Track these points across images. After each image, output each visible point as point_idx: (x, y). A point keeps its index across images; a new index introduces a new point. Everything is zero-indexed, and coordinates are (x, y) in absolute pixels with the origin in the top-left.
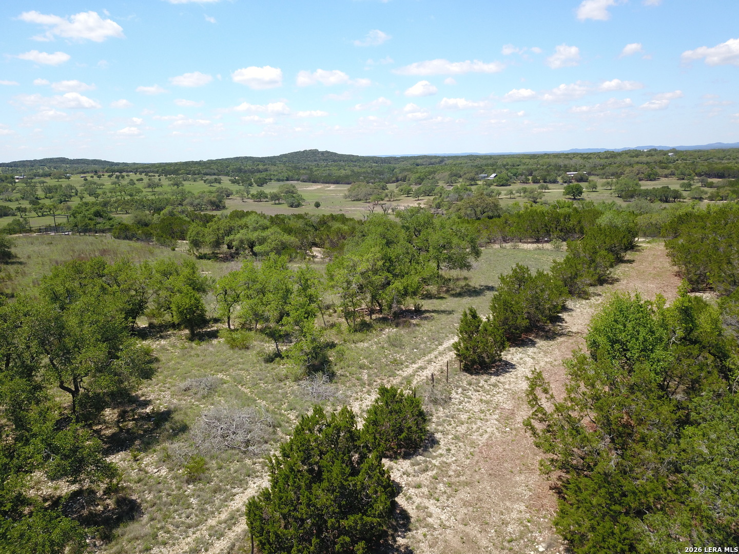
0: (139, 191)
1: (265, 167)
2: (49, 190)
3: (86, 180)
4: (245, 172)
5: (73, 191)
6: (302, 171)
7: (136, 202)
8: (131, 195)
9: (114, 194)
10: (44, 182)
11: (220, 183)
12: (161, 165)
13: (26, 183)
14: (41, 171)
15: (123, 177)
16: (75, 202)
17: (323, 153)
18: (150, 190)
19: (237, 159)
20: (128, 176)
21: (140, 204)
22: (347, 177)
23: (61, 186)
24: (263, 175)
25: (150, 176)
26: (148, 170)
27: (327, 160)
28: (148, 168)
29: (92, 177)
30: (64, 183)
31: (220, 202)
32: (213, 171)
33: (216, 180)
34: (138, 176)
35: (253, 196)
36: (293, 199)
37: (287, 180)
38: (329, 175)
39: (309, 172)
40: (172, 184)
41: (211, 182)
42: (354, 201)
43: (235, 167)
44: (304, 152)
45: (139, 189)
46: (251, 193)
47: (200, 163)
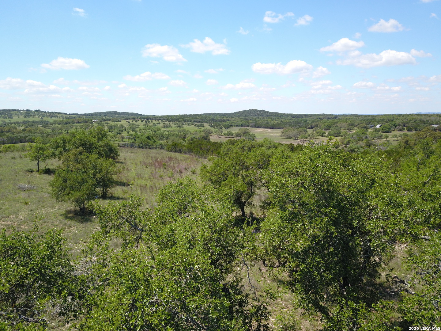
0: (159, 129)
1: (228, 118)
2: (111, 127)
3: (129, 123)
4: (216, 121)
5: (124, 128)
6: (250, 121)
7: (159, 135)
8: (155, 132)
9: (145, 131)
10: (107, 123)
11: (203, 127)
12: (168, 116)
13: (99, 124)
14: (104, 118)
15: (149, 122)
16: (125, 134)
17: (260, 111)
18: (165, 129)
19: (210, 114)
20: (152, 121)
21: (161, 137)
22: (279, 124)
23: (117, 125)
24: (228, 123)
25: (163, 122)
26: (162, 118)
27: (262, 115)
28: (162, 117)
29: (133, 121)
30: (118, 124)
31: (207, 137)
32: (198, 120)
33: (201, 124)
34: (157, 122)
35: (225, 134)
36: (250, 136)
37: (242, 126)
38: (267, 123)
39: (255, 121)
40: (177, 126)
41: (198, 126)
42: (287, 138)
43: (210, 118)
44: (249, 110)
45: (159, 128)
46: (224, 132)
47: (190, 116)
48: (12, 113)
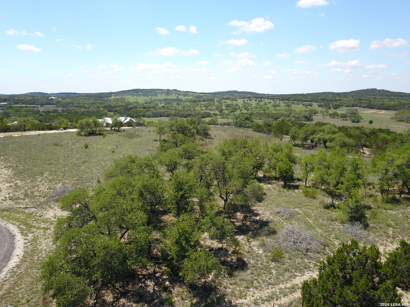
0: (268, 108)
1: (340, 98)
2: (228, 106)
3: (244, 102)
4: (328, 100)
5: (238, 107)
6: (363, 101)
7: (266, 114)
8: (264, 110)
9: (256, 109)
10: (226, 102)
11: (312, 106)
12: (281, 95)
13: (219, 102)
14: (225, 97)
15: (262, 101)
16: (238, 112)
17: (380, 91)
18: (274, 108)
19: (324, 93)
20: (264, 100)
21: (268, 115)
22: (395, 106)
23: (233, 104)
24: (338, 103)
25: (275, 101)
26: (274, 98)
27: (382, 95)
28: (275, 96)
29: (247, 100)
30: (235, 103)
31: (310, 117)
32: (308, 100)
33: (310, 104)
34: (269, 101)
35: (330, 114)
36: (355, 117)
37: (353, 106)
38: (382, 104)
39: (368, 102)
40: (286, 106)
41: (307, 106)
42: (398, 121)
43: (321, 98)
44: (367, 90)
45: (269, 107)
46: (329, 113)
47: (302, 95)
48: (157, 91)
